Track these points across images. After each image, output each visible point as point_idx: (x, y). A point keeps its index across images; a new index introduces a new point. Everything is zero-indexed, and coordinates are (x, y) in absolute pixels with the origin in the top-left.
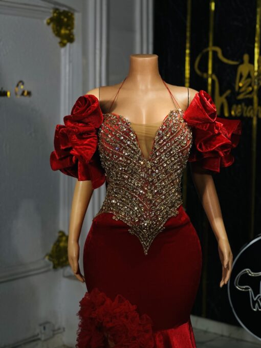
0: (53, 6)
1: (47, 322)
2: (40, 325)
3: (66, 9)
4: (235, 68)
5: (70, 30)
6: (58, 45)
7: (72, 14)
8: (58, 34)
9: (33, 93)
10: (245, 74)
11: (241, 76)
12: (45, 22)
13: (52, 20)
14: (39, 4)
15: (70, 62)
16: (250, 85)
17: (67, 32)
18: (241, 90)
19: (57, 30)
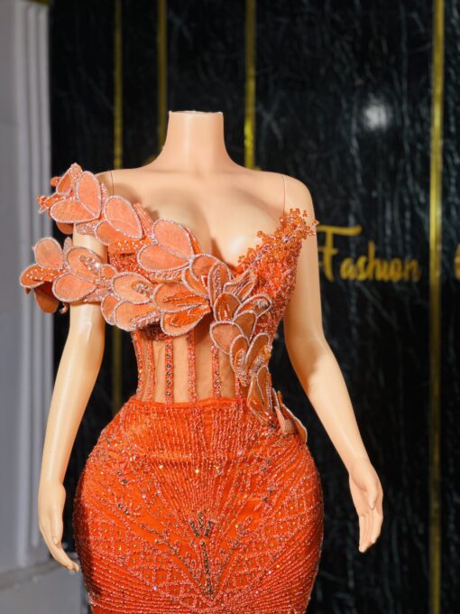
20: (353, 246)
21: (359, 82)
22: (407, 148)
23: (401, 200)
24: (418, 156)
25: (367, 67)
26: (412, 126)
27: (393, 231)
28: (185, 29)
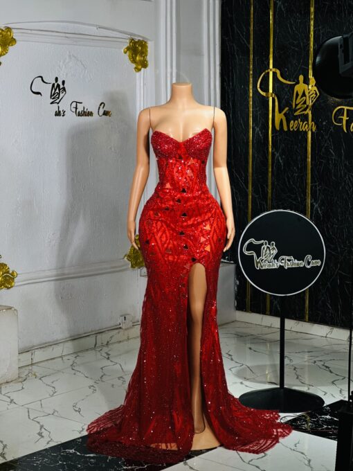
0: (129, 36)
1: (127, 314)
2: (121, 316)
3: (141, 39)
4: (292, 87)
5: (144, 57)
6: (134, 70)
7: (146, 42)
8: (134, 61)
9: (111, 113)
10: (300, 94)
11: (297, 95)
12: (123, 51)
13: (128, 49)
14: (117, 36)
15: (144, 85)
17: (142, 58)
18: (297, 108)
19: (133, 57)
28: (282, 7)
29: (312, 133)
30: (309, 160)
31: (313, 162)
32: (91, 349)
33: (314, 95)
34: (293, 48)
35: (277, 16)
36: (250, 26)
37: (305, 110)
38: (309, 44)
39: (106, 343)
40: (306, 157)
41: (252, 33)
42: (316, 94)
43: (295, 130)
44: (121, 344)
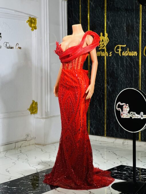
0: (29, 16)
1: (29, 134)
2: (26, 135)
3: (34, 17)
5: (35, 25)
6: (31, 30)
7: (36, 19)
8: (31, 26)
9: (22, 48)
10: (101, 41)
12: (26, 22)
13: (28, 21)
15: (35, 36)
16: (103, 44)
17: (34, 25)
18: (100, 46)
19: (30, 25)
20: (125, 49)
21: (126, 15)
22: (135, 29)
23: (134, 39)
24: (137, 30)
25: (128, 12)
26: (136, 24)
27: (132, 46)
28: (93, 5)
29: (107, 57)
30: (106, 68)
31: (107, 69)
32: (13, 149)
33: (107, 41)
34: (97, 21)
35: (91, 9)
36: (79, 13)
37: (103, 47)
38: (104, 20)
39: (20, 146)
40: (104, 67)
41: (80, 16)
42: (108, 40)
43: (100, 55)
44: (26, 147)
